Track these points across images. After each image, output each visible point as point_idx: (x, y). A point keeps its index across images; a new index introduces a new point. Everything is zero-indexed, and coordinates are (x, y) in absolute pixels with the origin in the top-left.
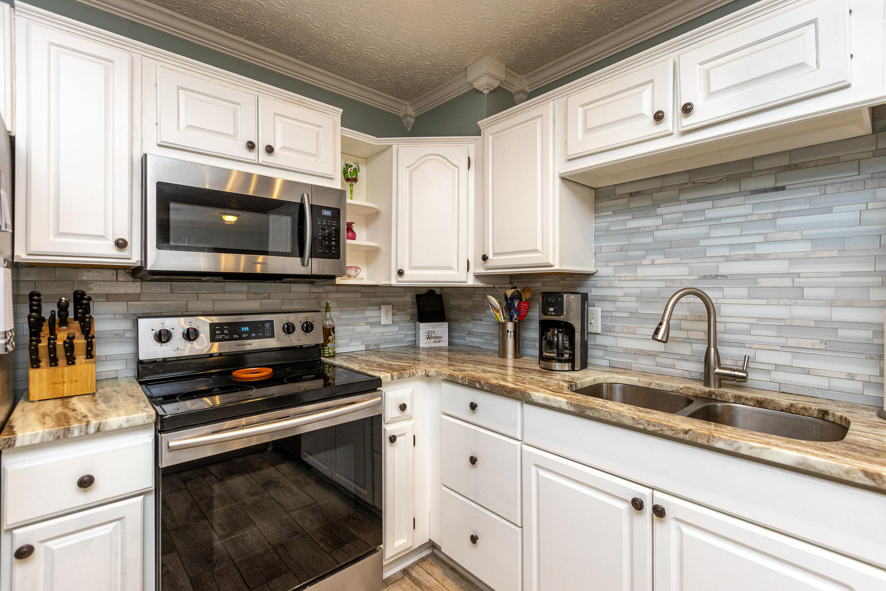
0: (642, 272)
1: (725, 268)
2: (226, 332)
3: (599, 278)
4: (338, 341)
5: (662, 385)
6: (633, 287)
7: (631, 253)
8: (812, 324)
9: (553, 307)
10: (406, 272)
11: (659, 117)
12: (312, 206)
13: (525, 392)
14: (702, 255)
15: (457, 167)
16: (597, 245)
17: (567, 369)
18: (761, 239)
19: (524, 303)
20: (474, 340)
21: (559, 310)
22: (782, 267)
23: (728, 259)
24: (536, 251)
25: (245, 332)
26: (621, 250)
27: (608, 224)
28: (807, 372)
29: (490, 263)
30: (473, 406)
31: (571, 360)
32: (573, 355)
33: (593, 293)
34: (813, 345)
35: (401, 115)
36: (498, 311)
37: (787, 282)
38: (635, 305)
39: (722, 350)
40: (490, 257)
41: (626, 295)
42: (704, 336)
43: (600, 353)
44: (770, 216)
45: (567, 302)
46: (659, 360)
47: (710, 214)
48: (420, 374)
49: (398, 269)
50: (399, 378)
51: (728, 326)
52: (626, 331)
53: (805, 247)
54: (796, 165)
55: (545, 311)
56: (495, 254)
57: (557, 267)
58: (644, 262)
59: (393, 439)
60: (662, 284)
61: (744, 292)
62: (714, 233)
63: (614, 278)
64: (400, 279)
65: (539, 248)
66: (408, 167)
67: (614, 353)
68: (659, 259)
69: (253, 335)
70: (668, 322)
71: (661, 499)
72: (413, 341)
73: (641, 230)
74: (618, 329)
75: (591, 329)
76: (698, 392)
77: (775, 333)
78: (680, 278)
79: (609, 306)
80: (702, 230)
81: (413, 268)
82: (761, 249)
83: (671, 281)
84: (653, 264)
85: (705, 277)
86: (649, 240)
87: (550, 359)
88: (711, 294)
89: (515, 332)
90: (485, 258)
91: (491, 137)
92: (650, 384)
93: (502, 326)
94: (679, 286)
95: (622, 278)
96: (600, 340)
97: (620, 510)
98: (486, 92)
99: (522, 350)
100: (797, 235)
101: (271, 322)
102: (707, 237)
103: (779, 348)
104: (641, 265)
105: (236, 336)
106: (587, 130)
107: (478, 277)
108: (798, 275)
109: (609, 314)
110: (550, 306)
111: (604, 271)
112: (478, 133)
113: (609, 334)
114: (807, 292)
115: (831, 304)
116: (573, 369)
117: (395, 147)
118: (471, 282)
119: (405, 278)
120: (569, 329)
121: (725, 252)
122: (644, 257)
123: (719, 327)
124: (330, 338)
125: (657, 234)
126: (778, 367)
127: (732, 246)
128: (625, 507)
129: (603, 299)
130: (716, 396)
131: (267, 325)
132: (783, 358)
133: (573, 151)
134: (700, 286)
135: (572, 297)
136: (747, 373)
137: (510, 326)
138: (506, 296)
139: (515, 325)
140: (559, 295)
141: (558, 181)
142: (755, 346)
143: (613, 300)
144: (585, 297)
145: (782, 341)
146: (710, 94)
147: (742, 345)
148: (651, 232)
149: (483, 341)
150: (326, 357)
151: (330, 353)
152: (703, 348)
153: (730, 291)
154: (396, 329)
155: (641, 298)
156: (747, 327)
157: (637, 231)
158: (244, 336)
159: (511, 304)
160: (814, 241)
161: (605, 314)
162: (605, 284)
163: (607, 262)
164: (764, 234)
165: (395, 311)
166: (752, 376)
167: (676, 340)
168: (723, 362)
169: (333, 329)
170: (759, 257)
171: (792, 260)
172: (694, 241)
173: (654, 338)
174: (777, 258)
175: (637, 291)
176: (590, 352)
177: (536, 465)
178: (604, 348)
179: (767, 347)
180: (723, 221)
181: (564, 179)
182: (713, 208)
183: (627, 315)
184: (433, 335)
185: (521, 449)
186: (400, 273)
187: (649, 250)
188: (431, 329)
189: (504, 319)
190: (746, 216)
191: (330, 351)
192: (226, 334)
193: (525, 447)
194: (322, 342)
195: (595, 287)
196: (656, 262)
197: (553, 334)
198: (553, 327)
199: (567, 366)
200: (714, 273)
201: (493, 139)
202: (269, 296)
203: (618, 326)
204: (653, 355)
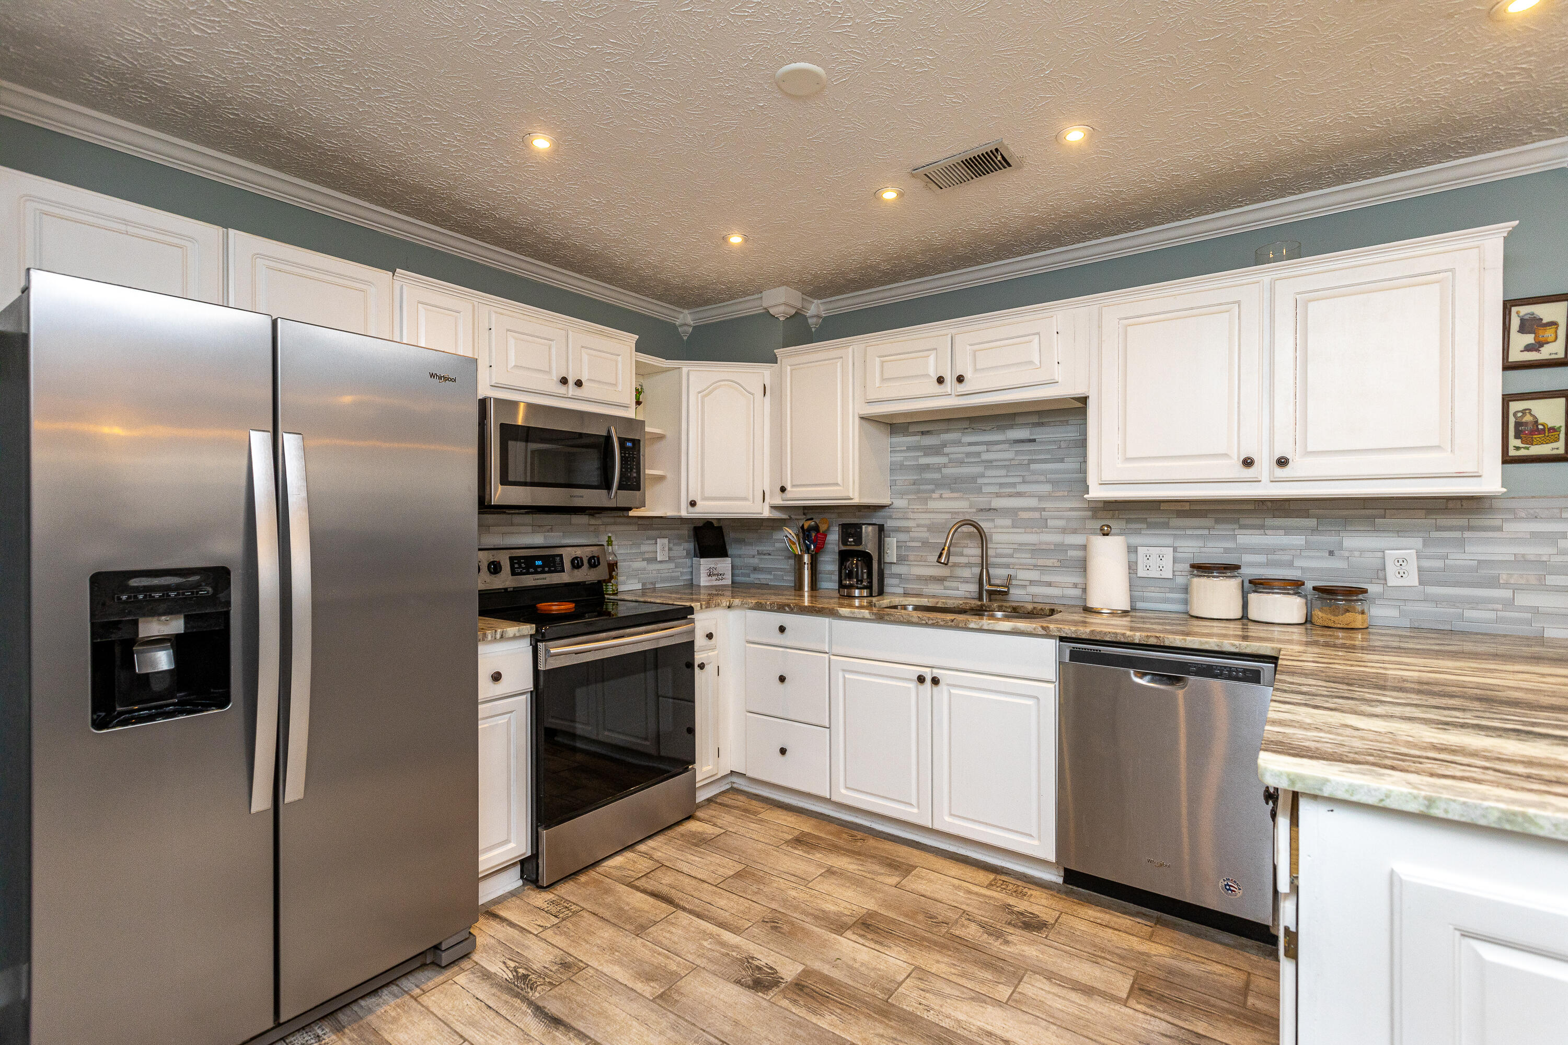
0: (932, 505)
1: (997, 503)
2: (523, 565)
3: (895, 510)
4: (621, 579)
5: (946, 604)
6: (925, 519)
7: (922, 487)
8: (1052, 547)
9: (852, 537)
10: (698, 503)
11: (940, 380)
12: (619, 438)
13: (833, 609)
14: (979, 490)
15: (752, 394)
16: (892, 478)
17: (865, 595)
18: (1019, 480)
19: (821, 534)
20: (760, 576)
21: (859, 541)
22: (1032, 502)
23: (998, 495)
24: (837, 484)
25: (539, 566)
26: (914, 484)
27: (902, 458)
28: (1049, 584)
29: (788, 494)
30: (782, 629)
31: (869, 587)
32: (871, 582)
33: (889, 524)
34: (1053, 563)
35: (677, 323)
36: (794, 544)
37: (1036, 515)
38: (926, 535)
39: (991, 571)
40: (789, 488)
41: (918, 526)
42: (979, 560)
43: (895, 581)
44: (1026, 462)
45: (866, 532)
46: (947, 584)
47: (985, 457)
48: (724, 604)
49: (690, 500)
50: (707, 608)
51: (999, 551)
52: (919, 559)
53: (1047, 488)
54: (1042, 423)
55: (844, 541)
56: (793, 486)
57: (856, 500)
58: (935, 495)
59: (702, 666)
60: (949, 516)
61: (1008, 522)
62: (989, 473)
63: (908, 510)
64: (691, 509)
65: (840, 481)
66: (699, 392)
67: (907, 580)
68: (947, 494)
69: (547, 569)
70: (949, 548)
71: (936, 673)
72: (689, 580)
73: (931, 466)
74: (912, 558)
75: (887, 560)
76: (973, 606)
77: (1029, 556)
78: (962, 510)
79: (903, 537)
80: (979, 469)
81: (705, 499)
82: (1021, 488)
83: (956, 513)
84: (941, 497)
85: (982, 510)
86: (936, 476)
87: (851, 587)
88: (983, 524)
89: (812, 564)
90: (783, 489)
91: (789, 367)
92: (937, 603)
93: (799, 559)
94: (961, 518)
95: (916, 510)
96: (896, 569)
97: (909, 688)
98: (781, 319)
99: (818, 583)
100: (1042, 478)
101: (561, 556)
102: (983, 476)
103: (1032, 568)
104: (931, 498)
105: (532, 570)
106: (883, 380)
107: (774, 508)
108: (1044, 509)
109: (904, 544)
110: (850, 537)
111: (899, 503)
112: (774, 360)
113: (903, 562)
114: (1051, 523)
115: (1064, 531)
116: (871, 595)
117: (685, 370)
118: (766, 513)
119: (697, 509)
120: (866, 558)
121: (995, 489)
122: (933, 491)
123: (990, 552)
124: (614, 573)
125: (944, 471)
126: (1032, 582)
127: (1001, 485)
128: (912, 685)
129: (898, 530)
130: (986, 607)
131: (558, 558)
132: (1034, 575)
133: (872, 396)
134: (975, 518)
135: (870, 528)
136: (1009, 589)
137: (806, 558)
138: (802, 527)
139: (812, 556)
140: (859, 526)
141: (857, 420)
142: (1016, 567)
143: (907, 530)
144: (881, 528)
145: (1033, 561)
146: (976, 370)
147: (1007, 566)
148: (938, 469)
149: (772, 577)
150: (610, 594)
151: (613, 591)
152: (977, 570)
153: (1000, 522)
154: (672, 565)
155: (932, 528)
156: (1010, 551)
157: (927, 467)
158: (539, 570)
159: (808, 535)
160: (1054, 483)
161: (900, 544)
162: (900, 515)
163: (902, 494)
164: (1023, 476)
165: (671, 545)
166: (1012, 591)
167: (956, 565)
168: (993, 582)
169: (617, 563)
170: (1019, 495)
171: (1041, 498)
172: (973, 479)
173: (938, 562)
174: (1031, 496)
175: (928, 522)
176: (887, 581)
177: (844, 670)
178: (899, 576)
179: (1025, 567)
180: (994, 464)
181: (862, 418)
182: (987, 451)
183: (919, 544)
184: (715, 572)
185: (829, 658)
186: (693, 504)
187: (938, 485)
188: (713, 566)
189: (801, 550)
190: (1011, 460)
191: (614, 588)
192: (523, 568)
193: (832, 657)
194: (607, 577)
195: (891, 518)
196: (944, 496)
197: (852, 563)
198: (853, 557)
199: (865, 592)
200: (988, 507)
201: (792, 370)
202: (551, 529)
203: (912, 555)
204: (941, 580)
